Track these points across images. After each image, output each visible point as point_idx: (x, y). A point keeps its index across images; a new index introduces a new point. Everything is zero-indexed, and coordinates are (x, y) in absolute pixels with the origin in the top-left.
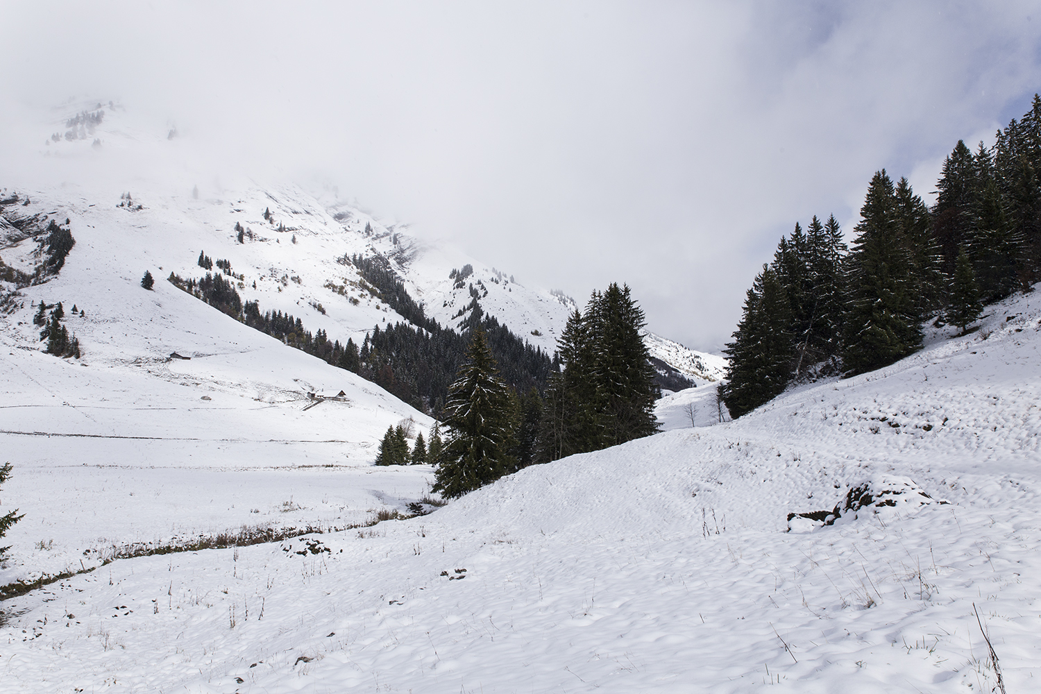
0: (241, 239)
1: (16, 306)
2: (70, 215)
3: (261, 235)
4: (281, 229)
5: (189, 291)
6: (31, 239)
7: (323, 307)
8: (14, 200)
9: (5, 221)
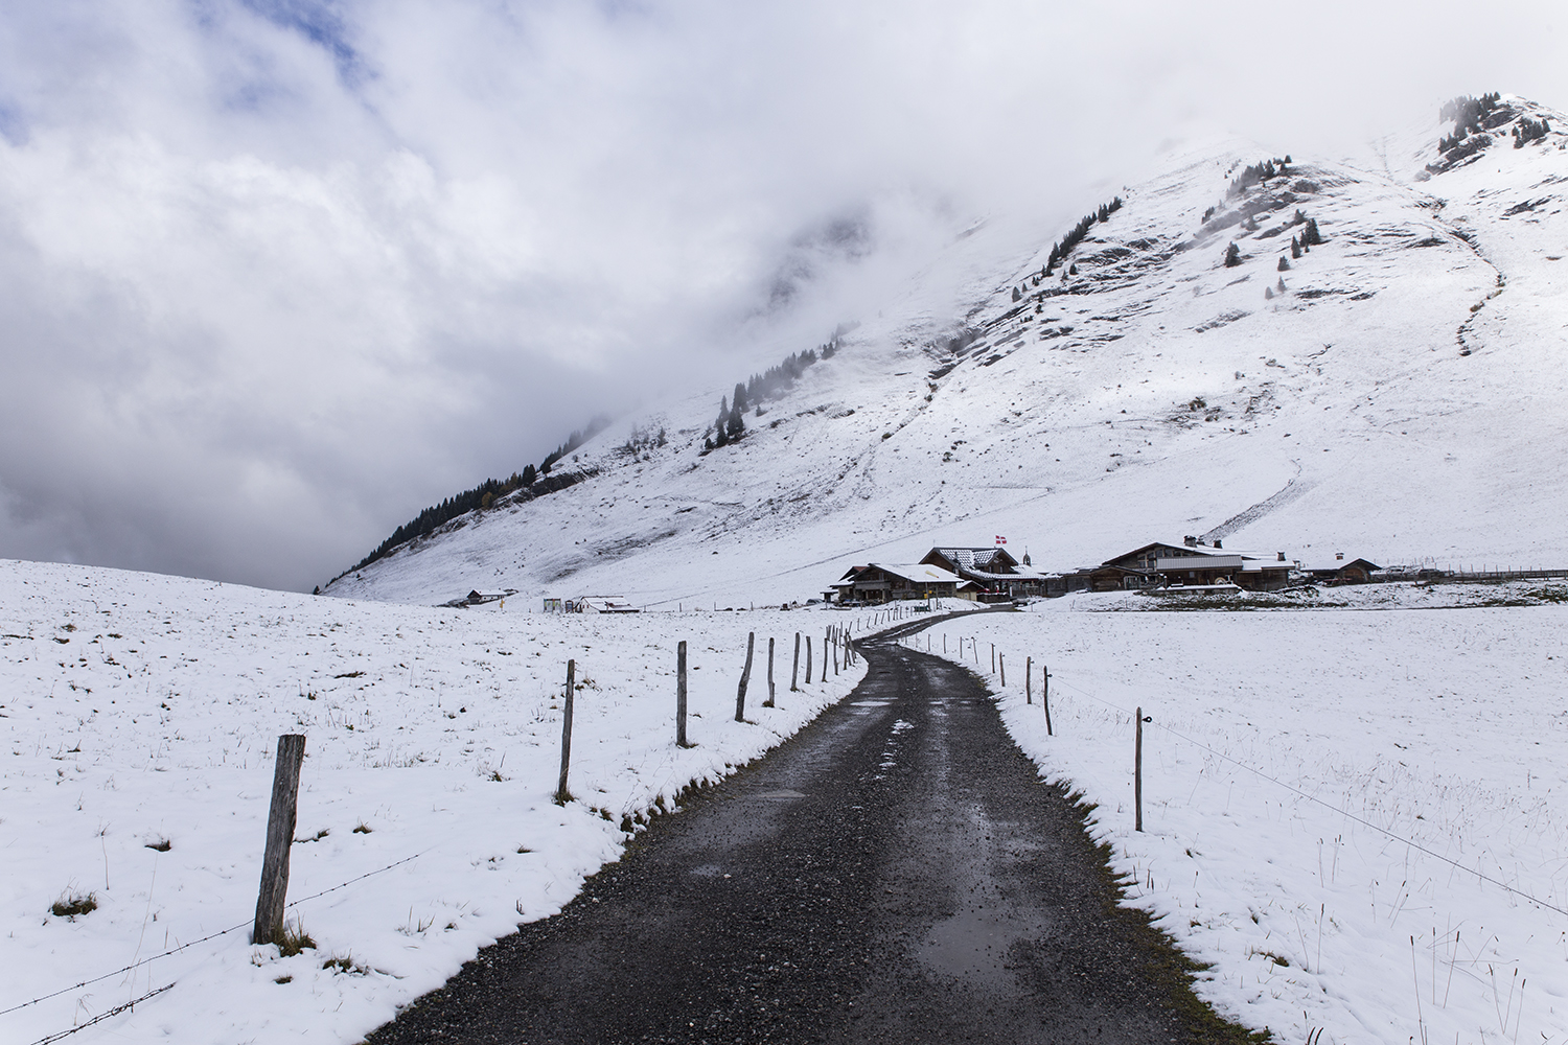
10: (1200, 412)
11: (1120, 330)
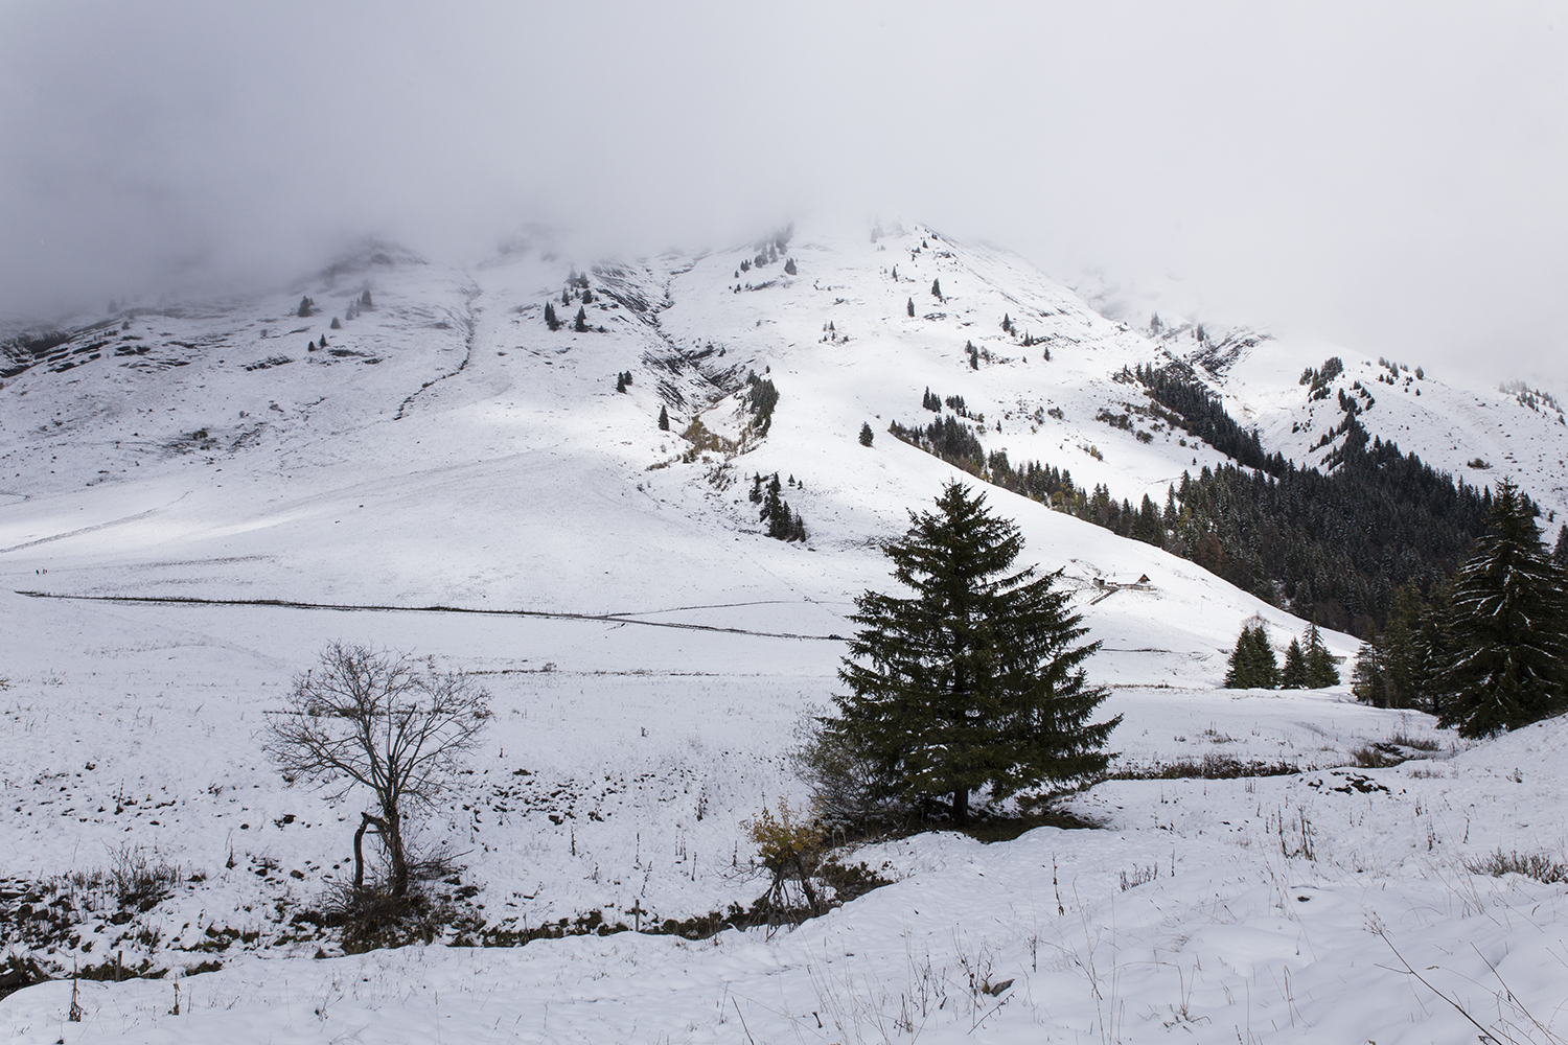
0: (974, 364)
1: (729, 480)
2: (770, 362)
3: (1001, 355)
4: (1028, 342)
5: (916, 444)
6: (731, 396)
7: (1098, 450)
8: (709, 351)
9: (703, 378)
10: (200, 442)
11: (190, 357)
